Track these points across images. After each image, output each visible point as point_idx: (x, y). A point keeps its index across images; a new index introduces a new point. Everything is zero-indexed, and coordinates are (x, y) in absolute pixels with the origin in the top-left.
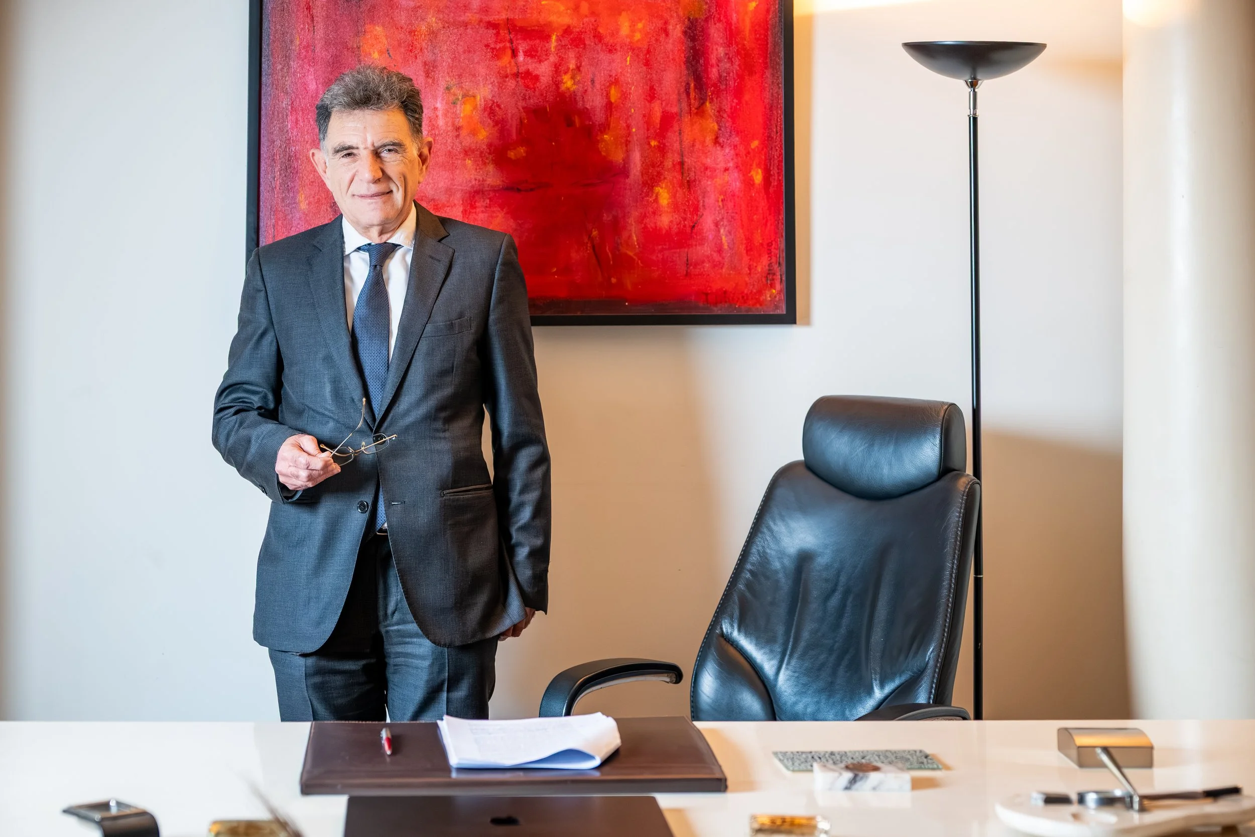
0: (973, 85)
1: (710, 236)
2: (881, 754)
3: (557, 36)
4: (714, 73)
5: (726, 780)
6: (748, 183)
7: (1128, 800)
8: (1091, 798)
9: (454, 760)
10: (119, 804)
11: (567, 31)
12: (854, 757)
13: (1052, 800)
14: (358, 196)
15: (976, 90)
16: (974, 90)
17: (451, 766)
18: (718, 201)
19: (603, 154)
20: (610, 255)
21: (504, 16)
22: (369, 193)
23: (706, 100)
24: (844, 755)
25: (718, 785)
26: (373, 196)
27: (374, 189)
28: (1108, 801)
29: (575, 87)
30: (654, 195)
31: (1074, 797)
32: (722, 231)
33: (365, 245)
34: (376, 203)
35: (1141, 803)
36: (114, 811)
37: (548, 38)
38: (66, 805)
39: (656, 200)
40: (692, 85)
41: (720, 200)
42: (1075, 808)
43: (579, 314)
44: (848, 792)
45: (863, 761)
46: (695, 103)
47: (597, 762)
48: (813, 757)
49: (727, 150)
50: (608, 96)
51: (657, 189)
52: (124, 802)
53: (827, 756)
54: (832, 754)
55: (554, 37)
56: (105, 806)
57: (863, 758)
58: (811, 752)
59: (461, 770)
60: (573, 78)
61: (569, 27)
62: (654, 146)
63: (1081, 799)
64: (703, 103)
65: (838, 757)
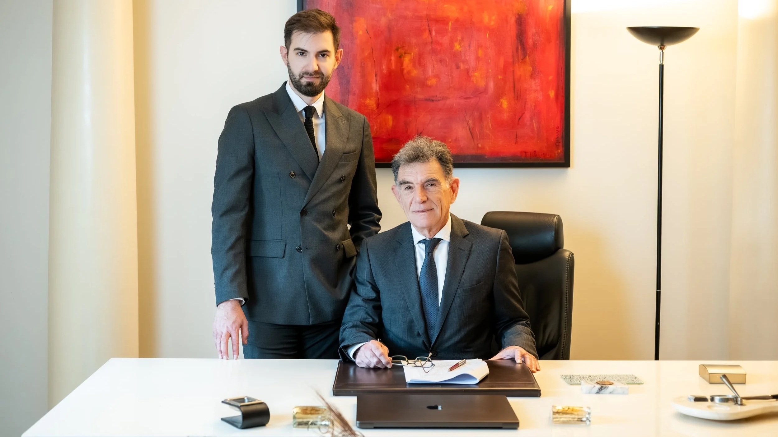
0: (662, 48)
1: (528, 123)
2: (613, 376)
3: (452, 23)
4: (530, 42)
5: (540, 391)
6: (548, 96)
7: (735, 399)
8: (717, 399)
9: (408, 380)
10: (248, 399)
11: (457, 20)
12: (600, 378)
13: (698, 399)
14: (415, 212)
15: (663, 51)
16: (662, 51)
17: (407, 382)
18: (532, 107)
19: (475, 82)
20: (478, 133)
21: (425, 13)
22: (421, 210)
23: (527, 55)
24: (595, 377)
25: (536, 393)
26: (423, 211)
27: (423, 207)
28: (725, 400)
29: (460, 49)
30: (501, 103)
31: (709, 398)
32: (534, 121)
33: (423, 240)
34: (424, 215)
35: (741, 401)
36: (246, 403)
37: (447, 24)
38: (223, 400)
39: (501, 106)
40: (519, 48)
41: (533, 106)
42: (709, 403)
43: (462, 162)
44: (598, 395)
45: (605, 380)
46: (521, 57)
47: (477, 381)
48: (580, 378)
49: (537, 81)
50: (477, 54)
51: (502, 100)
52: (251, 398)
53: (587, 377)
54: (590, 376)
55: (450, 24)
56: (242, 400)
57: (604, 378)
58: (579, 375)
59: (411, 384)
60: (460, 44)
61: (458, 18)
62: (500, 78)
63: (712, 399)
64: (525, 57)
65: (593, 378)
